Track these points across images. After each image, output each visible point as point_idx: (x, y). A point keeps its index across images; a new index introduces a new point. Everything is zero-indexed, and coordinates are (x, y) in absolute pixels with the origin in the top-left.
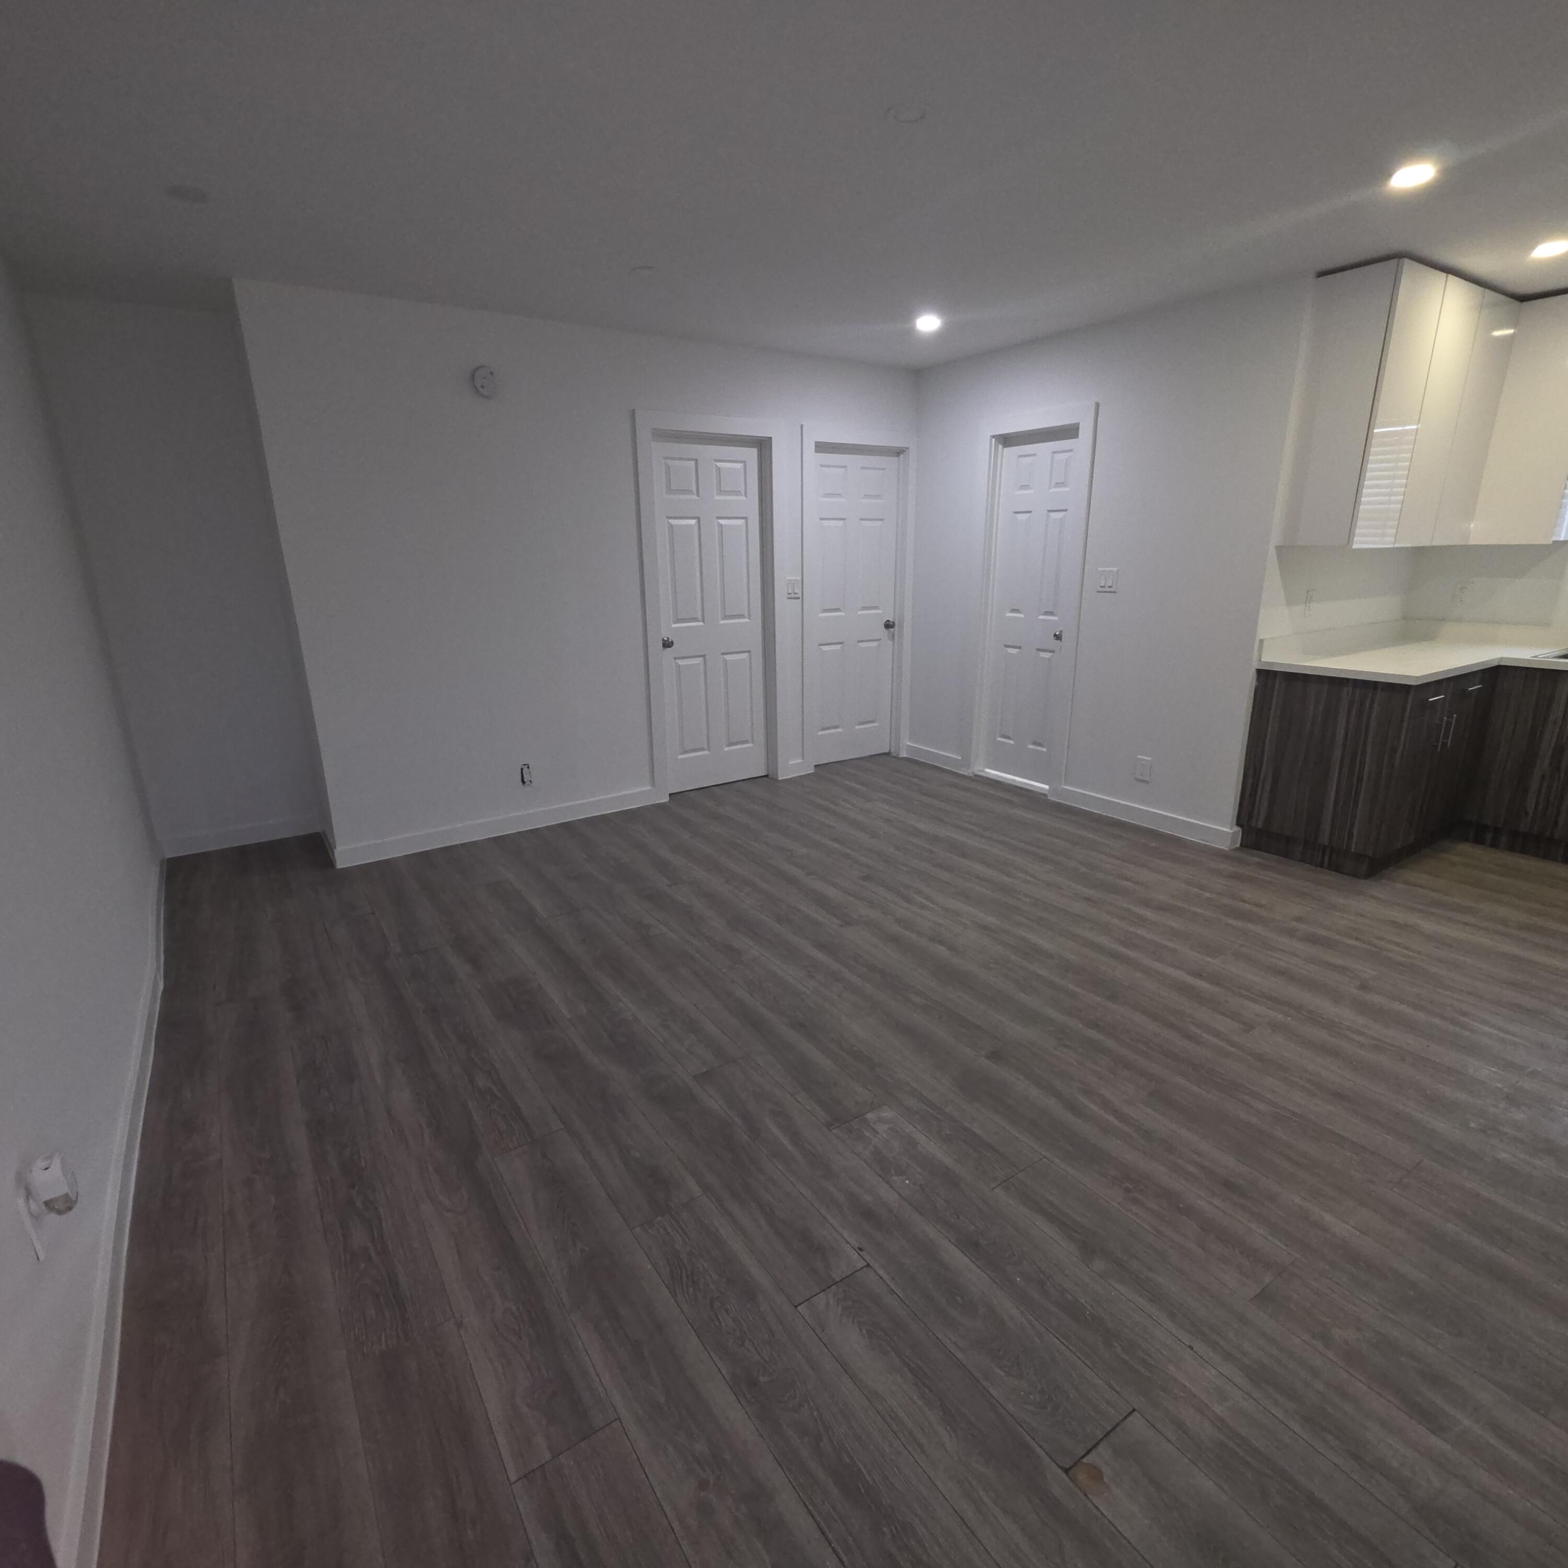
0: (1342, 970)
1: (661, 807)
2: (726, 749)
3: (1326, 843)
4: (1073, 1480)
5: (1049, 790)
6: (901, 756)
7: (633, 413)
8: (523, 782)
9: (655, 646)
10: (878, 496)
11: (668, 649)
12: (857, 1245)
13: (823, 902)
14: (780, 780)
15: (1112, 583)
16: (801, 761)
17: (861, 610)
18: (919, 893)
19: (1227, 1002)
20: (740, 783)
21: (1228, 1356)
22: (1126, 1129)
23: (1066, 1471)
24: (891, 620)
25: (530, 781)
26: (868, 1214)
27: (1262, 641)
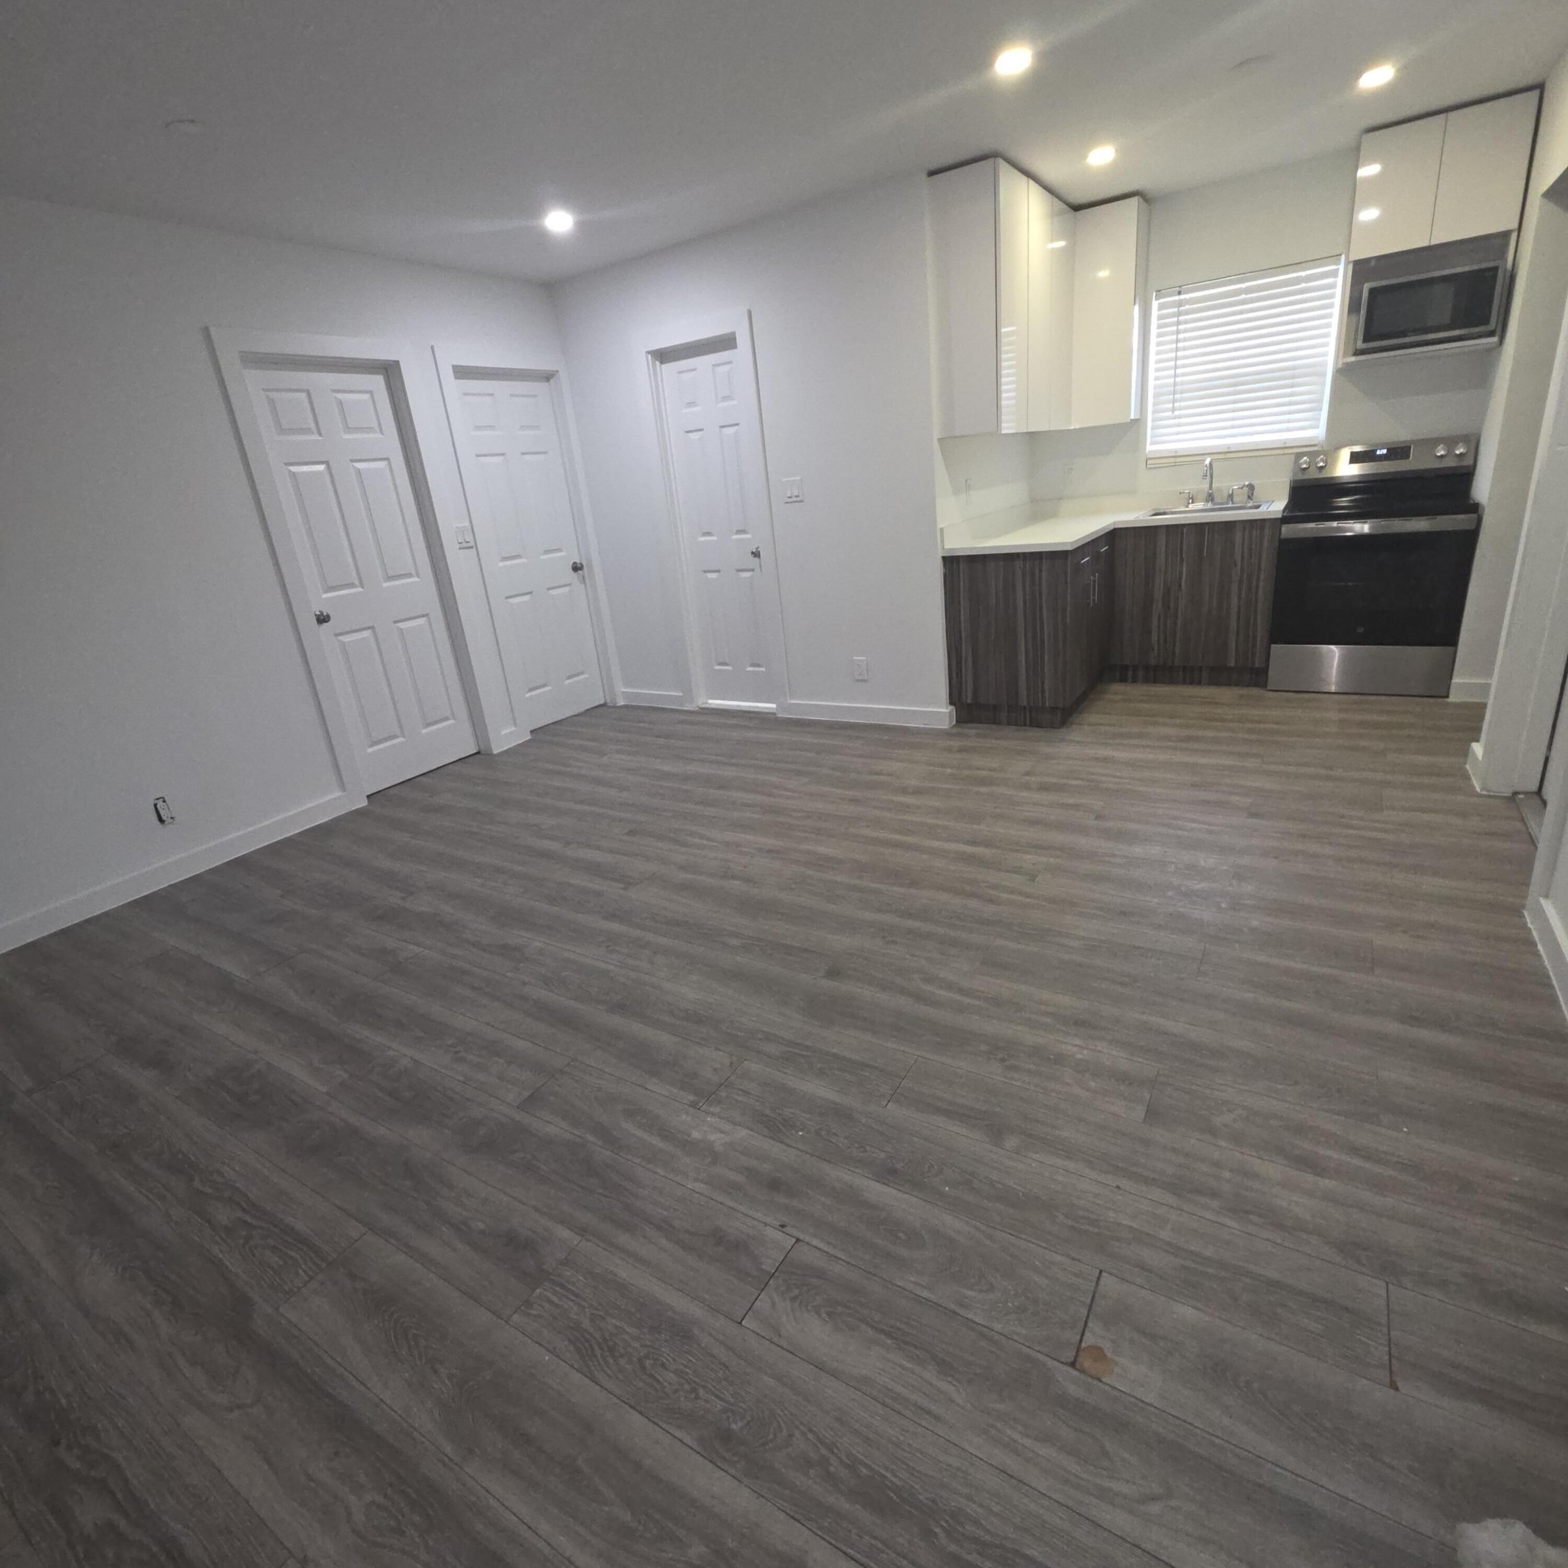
0: (1076, 807)
1: (358, 813)
2: (424, 731)
3: (1025, 703)
4: (1083, 1371)
5: (777, 709)
6: (618, 705)
7: (206, 332)
8: (161, 820)
9: (307, 621)
10: (536, 427)
11: (325, 624)
12: (777, 1223)
13: (595, 869)
14: (496, 754)
15: (799, 493)
16: (513, 729)
17: (544, 554)
18: (692, 834)
19: (1006, 859)
20: (450, 766)
21: (1147, 1181)
22: (977, 1003)
23: (1073, 1364)
24: (578, 561)
25: (172, 818)
26: (775, 1185)
27: (942, 529)
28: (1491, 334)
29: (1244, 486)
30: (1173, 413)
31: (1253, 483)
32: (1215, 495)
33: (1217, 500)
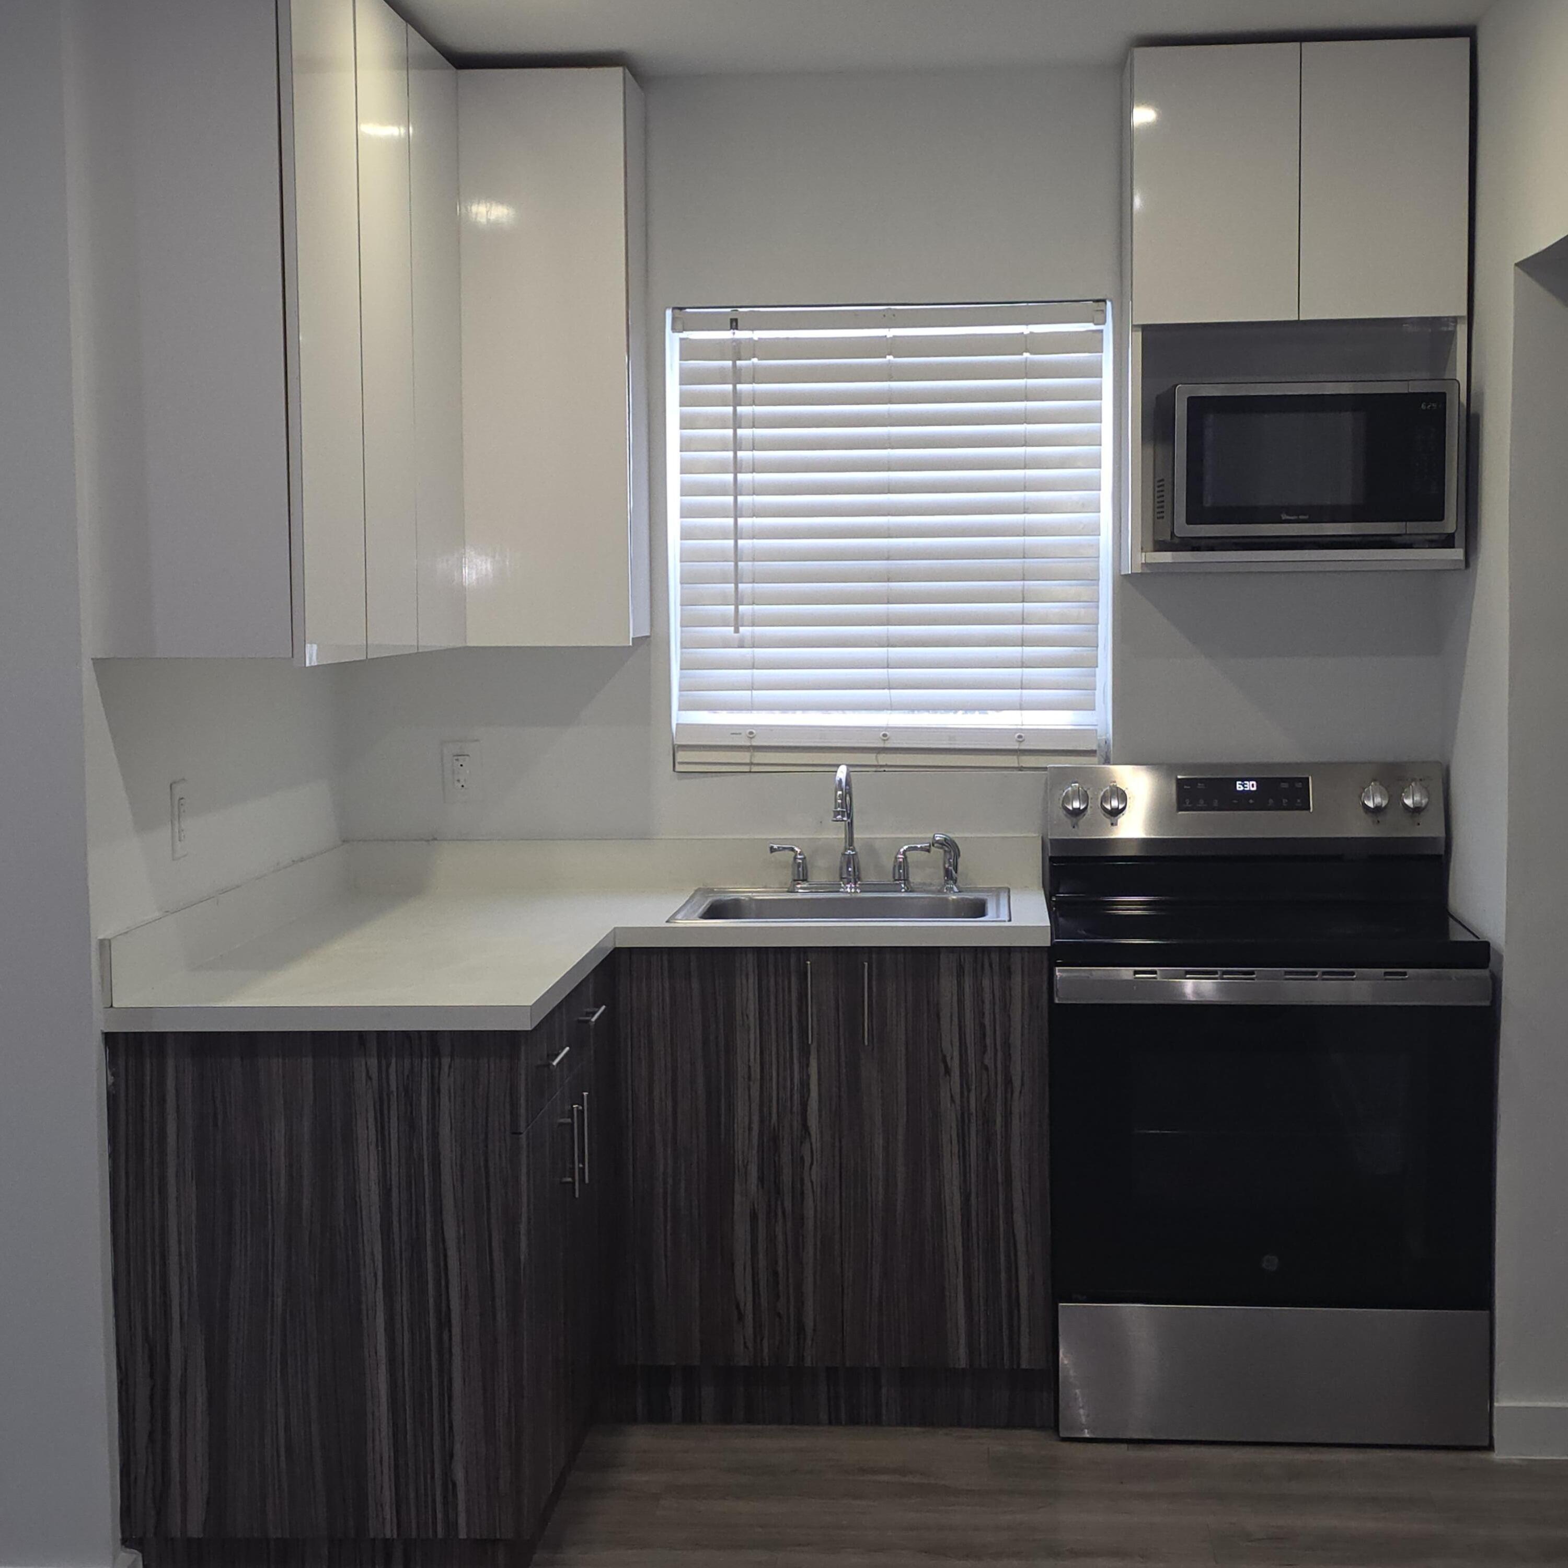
27: (105, 946)
28: (1447, 542)
29: (934, 843)
30: (737, 631)
31: (951, 835)
32: (863, 861)
33: (870, 877)
